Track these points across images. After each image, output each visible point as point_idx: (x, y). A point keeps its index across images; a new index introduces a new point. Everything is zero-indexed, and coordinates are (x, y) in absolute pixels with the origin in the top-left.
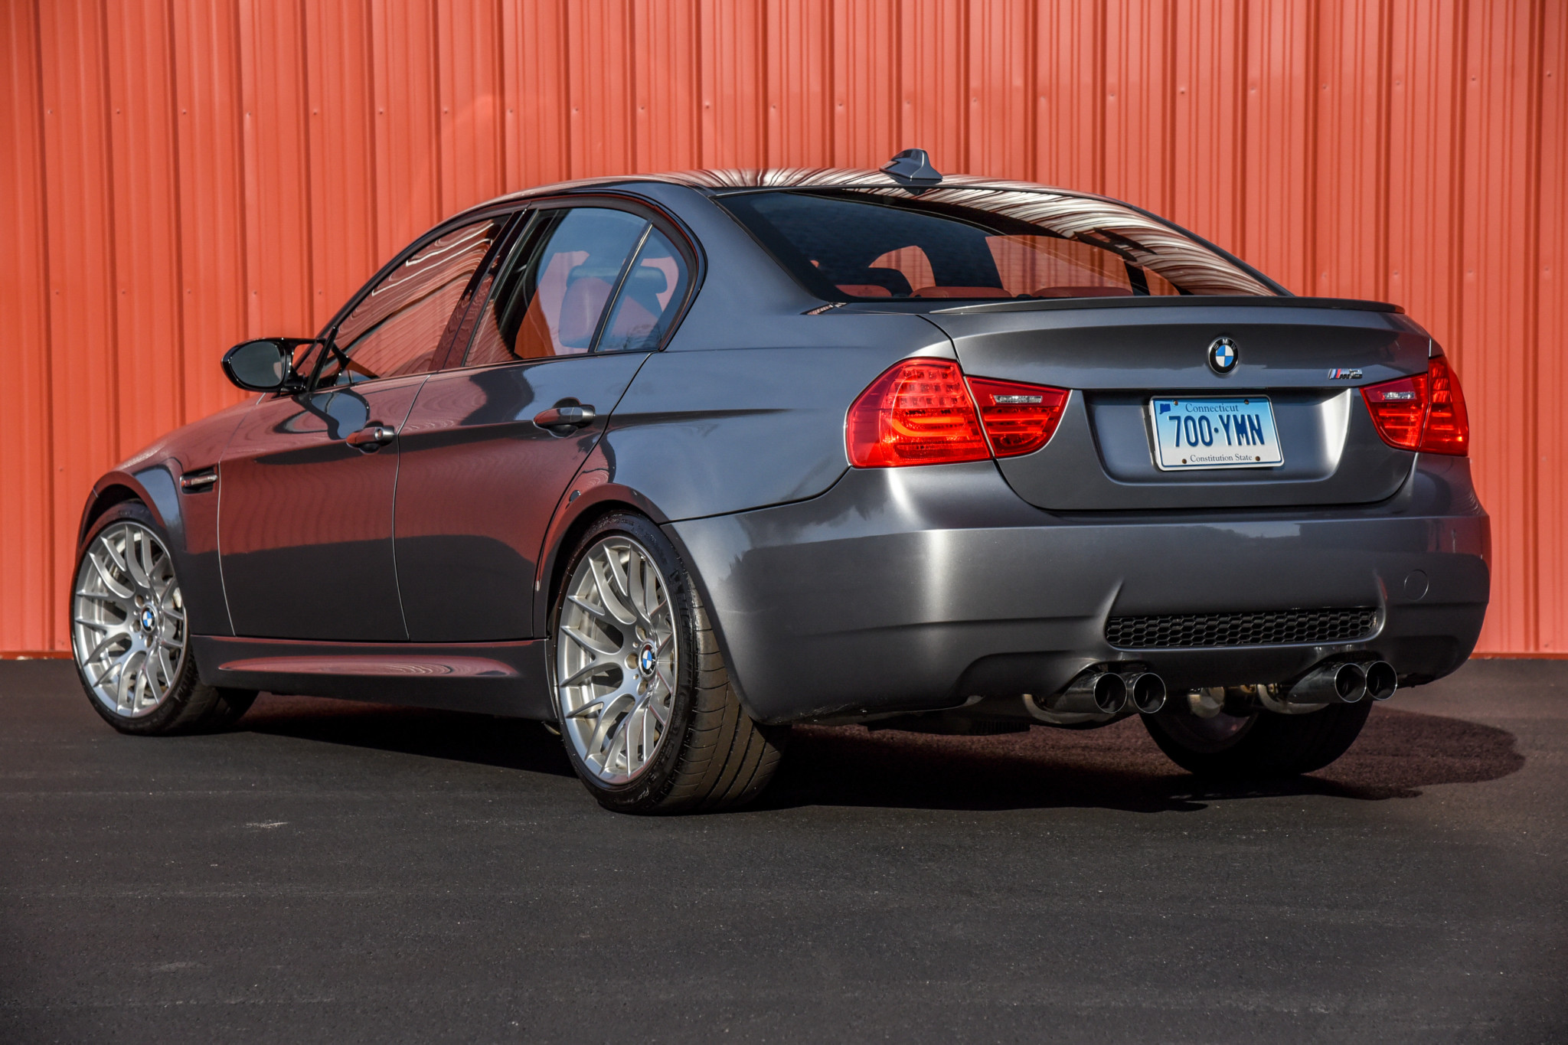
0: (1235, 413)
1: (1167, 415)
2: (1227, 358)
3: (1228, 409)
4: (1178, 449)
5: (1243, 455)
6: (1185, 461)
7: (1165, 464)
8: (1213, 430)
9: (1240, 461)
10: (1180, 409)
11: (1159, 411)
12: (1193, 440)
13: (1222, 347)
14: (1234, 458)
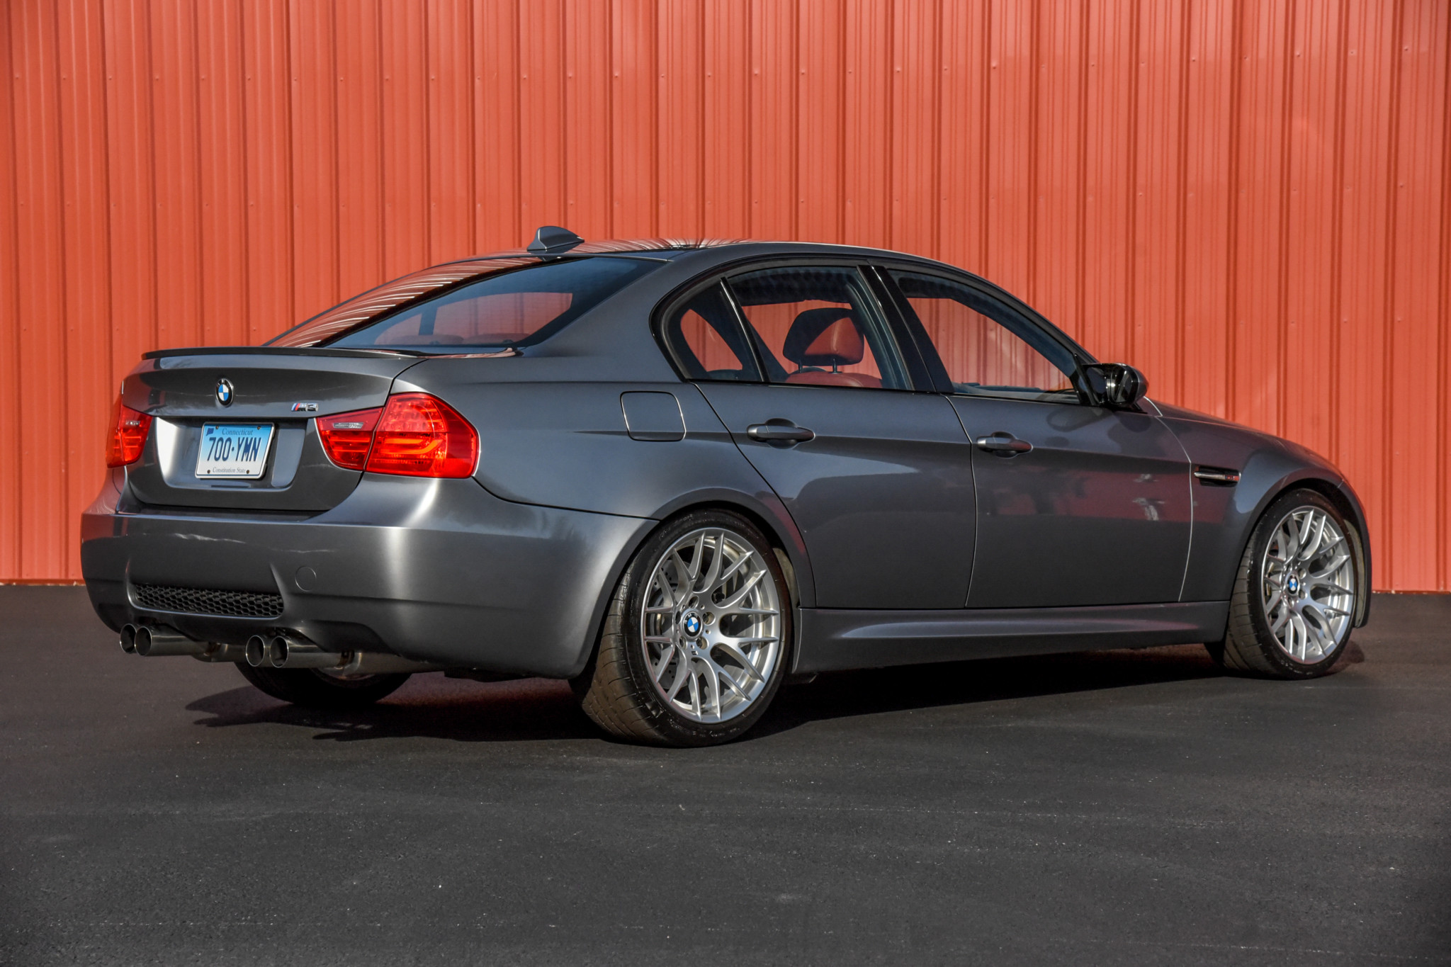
12: (217, 456)
14: (236, 470)
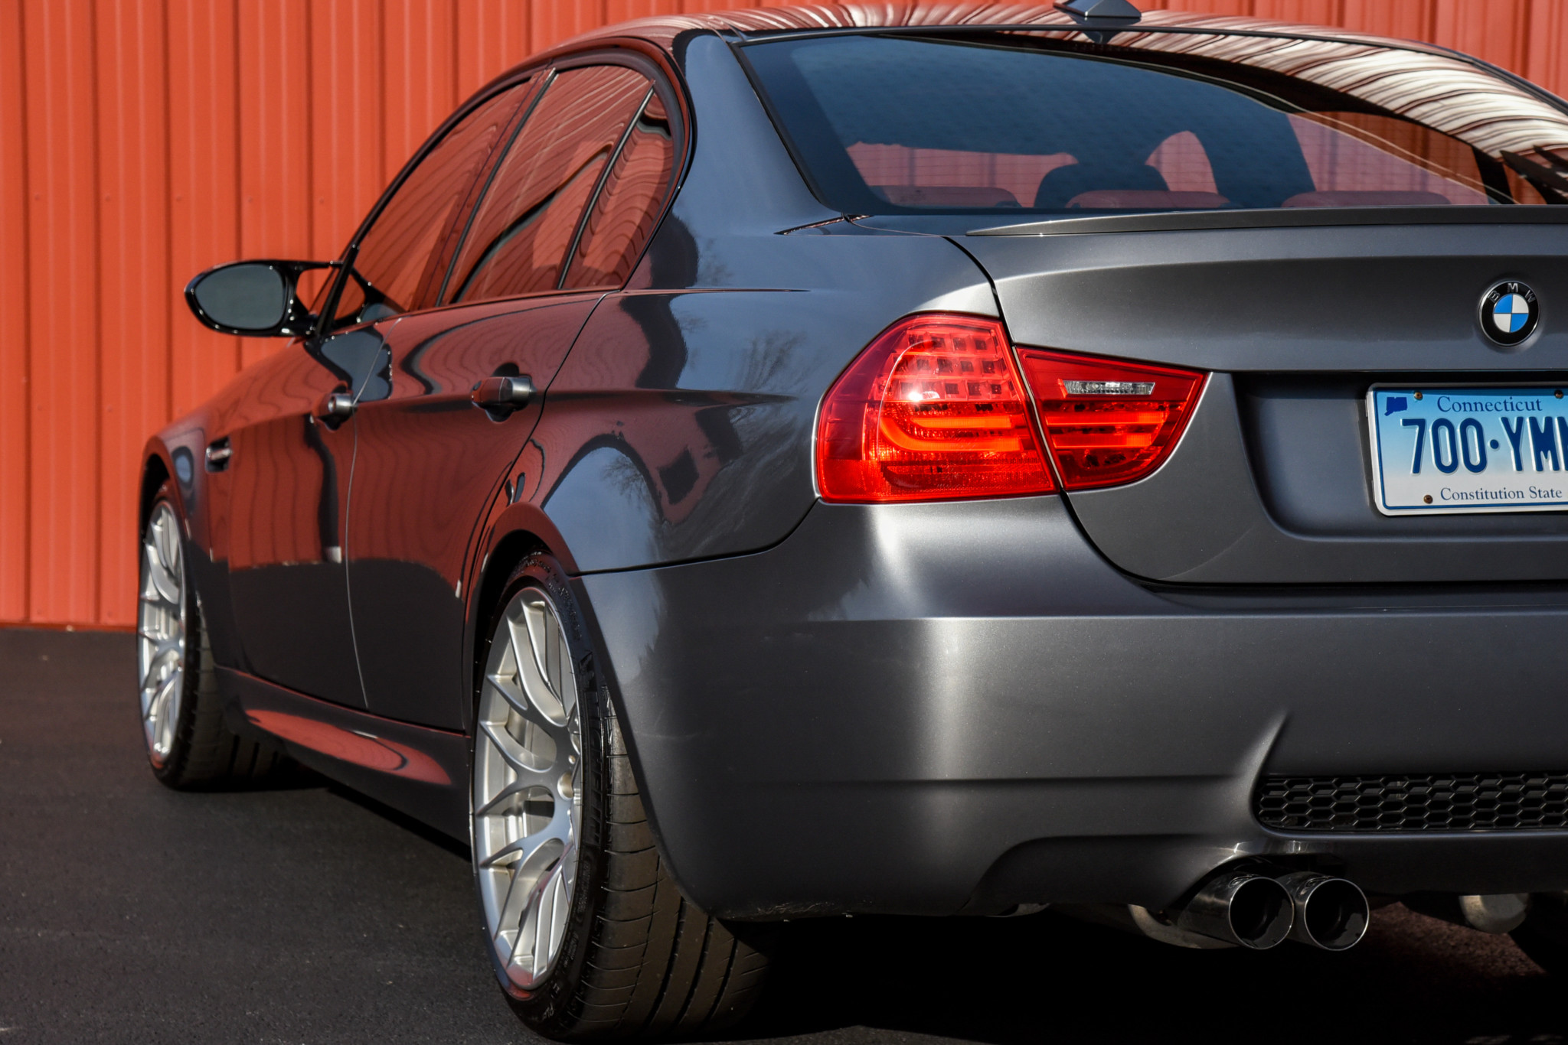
0: (1535, 414)
1: (1399, 417)
2: (1515, 317)
3: (1522, 406)
4: (1418, 477)
5: (1545, 487)
6: (1429, 499)
7: (1389, 504)
8: (1488, 444)
9: (1538, 500)
10: (1425, 407)
11: (1383, 409)
12: (1447, 461)
13: (1505, 298)
14: (1527, 493)
